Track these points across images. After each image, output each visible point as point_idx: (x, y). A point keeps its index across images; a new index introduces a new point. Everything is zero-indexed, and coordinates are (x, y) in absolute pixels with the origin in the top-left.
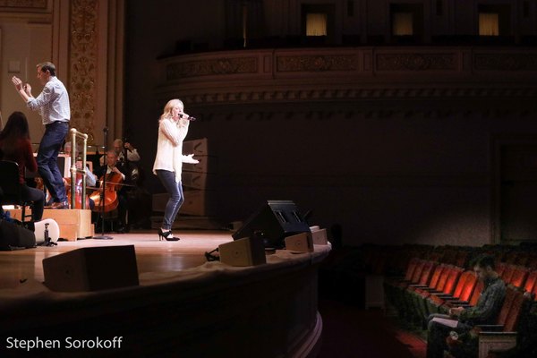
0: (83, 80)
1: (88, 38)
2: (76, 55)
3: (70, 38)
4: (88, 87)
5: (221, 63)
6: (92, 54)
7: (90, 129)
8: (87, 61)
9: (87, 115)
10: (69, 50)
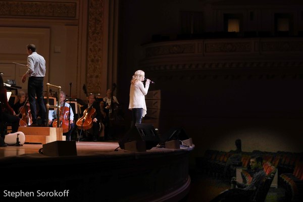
0: (95, 57)
1: (98, 33)
2: (91, 43)
3: (88, 34)
4: (98, 61)
5: (175, 48)
6: (100, 43)
7: (98, 84)
8: (97, 46)
9: (97, 77)
10: (87, 40)
